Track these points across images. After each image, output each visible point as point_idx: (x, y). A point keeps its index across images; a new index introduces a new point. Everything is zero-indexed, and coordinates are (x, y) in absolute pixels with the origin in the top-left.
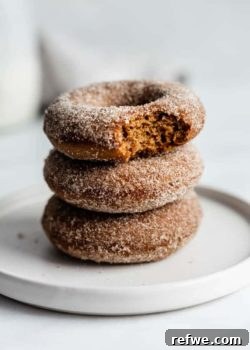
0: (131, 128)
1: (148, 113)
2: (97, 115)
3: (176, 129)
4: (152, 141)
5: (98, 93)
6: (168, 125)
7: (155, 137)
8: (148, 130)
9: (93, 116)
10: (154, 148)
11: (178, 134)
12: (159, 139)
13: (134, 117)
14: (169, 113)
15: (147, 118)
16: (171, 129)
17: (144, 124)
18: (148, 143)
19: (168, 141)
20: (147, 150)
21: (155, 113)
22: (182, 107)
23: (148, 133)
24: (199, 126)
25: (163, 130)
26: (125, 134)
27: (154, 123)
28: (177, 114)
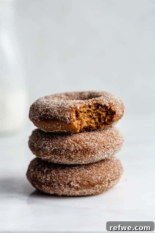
0: (81, 112)
1: (91, 104)
2: (60, 104)
3: (107, 114)
4: (93, 121)
5: (61, 98)
6: (102, 112)
7: (94, 119)
8: (90, 114)
9: (58, 105)
10: (94, 125)
11: (108, 117)
12: (97, 120)
13: (82, 105)
14: (103, 104)
15: (90, 107)
16: (104, 114)
17: (88, 111)
18: (91, 122)
19: (103, 121)
20: (90, 126)
21: (95, 104)
22: (111, 101)
23: (90, 116)
24: (121, 113)
25: (100, 115)
26: (77, 116)
27: (94, 110)
28: (108, 105)
